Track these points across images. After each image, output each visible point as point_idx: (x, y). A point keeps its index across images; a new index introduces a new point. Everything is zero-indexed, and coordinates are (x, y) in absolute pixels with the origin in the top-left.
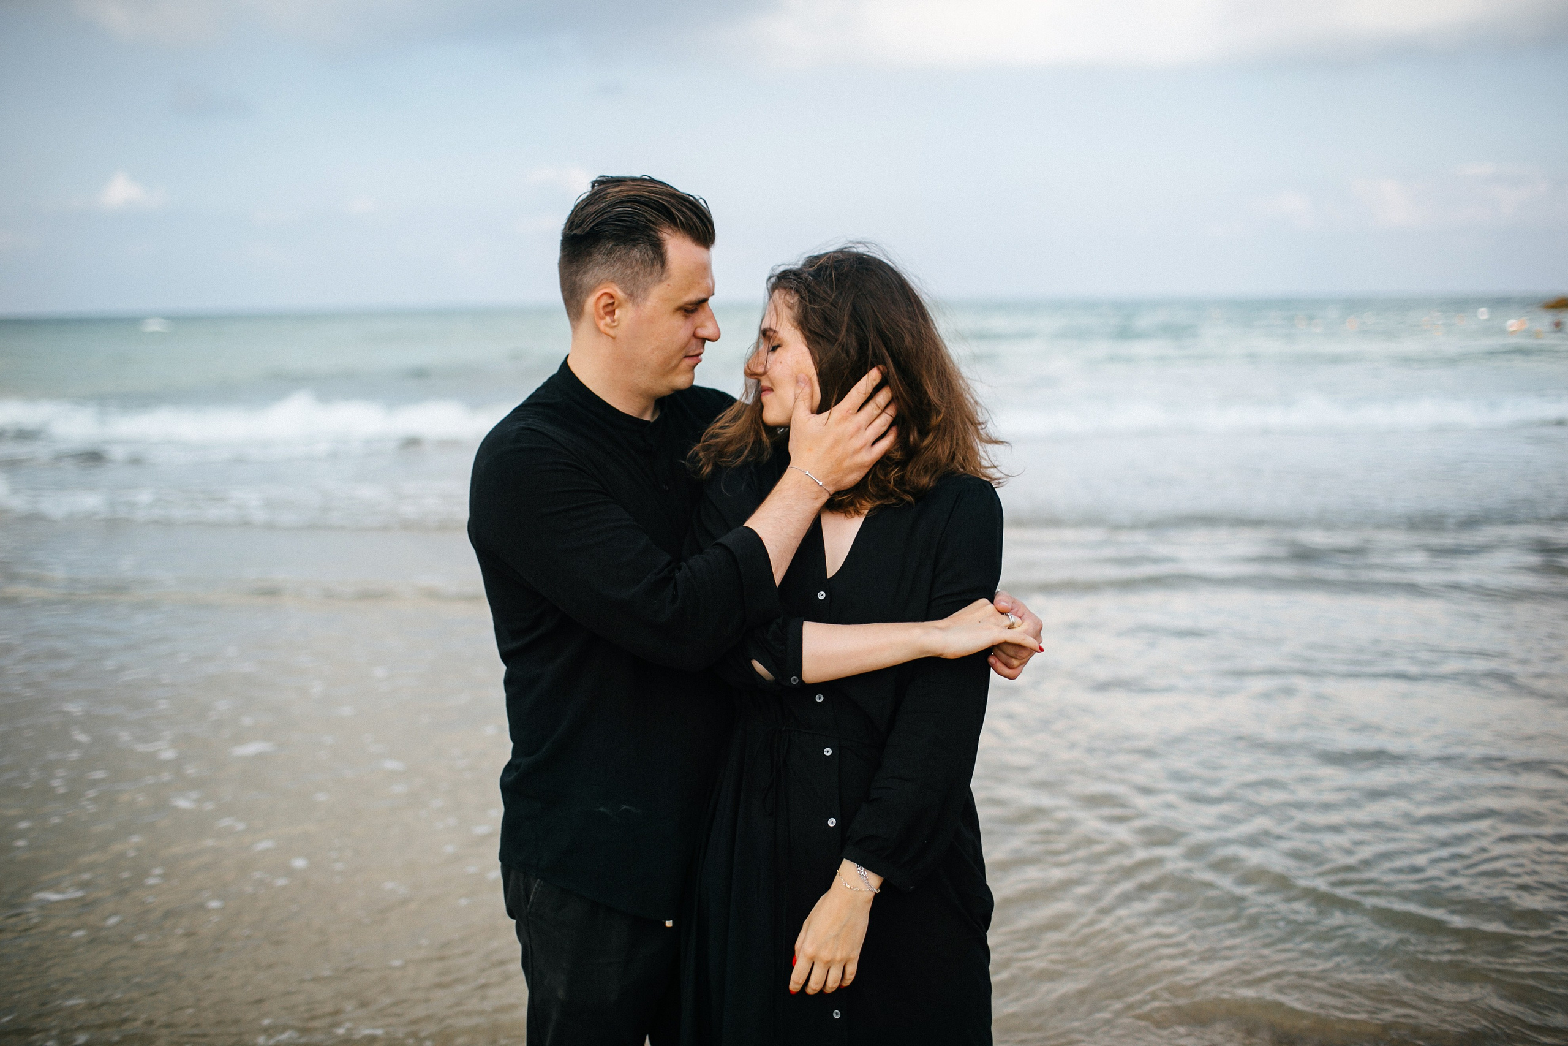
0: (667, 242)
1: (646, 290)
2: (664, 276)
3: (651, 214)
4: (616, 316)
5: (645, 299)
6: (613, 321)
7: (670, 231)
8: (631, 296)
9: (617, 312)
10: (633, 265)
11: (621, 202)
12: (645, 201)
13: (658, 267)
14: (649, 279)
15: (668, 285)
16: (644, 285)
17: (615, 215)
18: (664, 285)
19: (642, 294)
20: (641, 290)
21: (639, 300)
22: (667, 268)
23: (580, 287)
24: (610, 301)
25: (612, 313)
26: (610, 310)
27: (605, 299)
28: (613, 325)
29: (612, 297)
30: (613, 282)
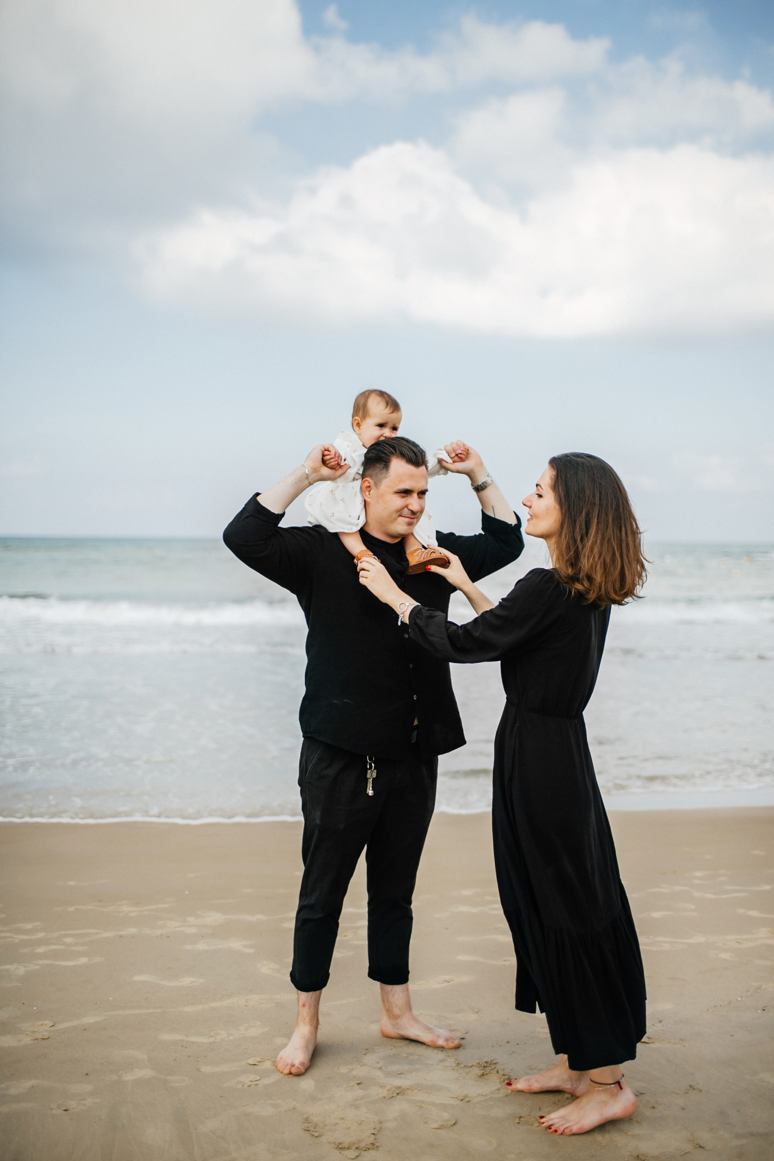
2: (388, 475)
4: (371, 493)
5: (380, 486)
6: (369, 494)
8: (376, 484)
9: (372, 491)
14: (381, 476)
15: (389, 480)
18: (387, 480)
21: (378, 485)
24: (369, 485)
25: (369, 491)
26: (369, 489)
27: (366, 484)
28: (369, 496)
29: (369, 483)
30: (370, 476)
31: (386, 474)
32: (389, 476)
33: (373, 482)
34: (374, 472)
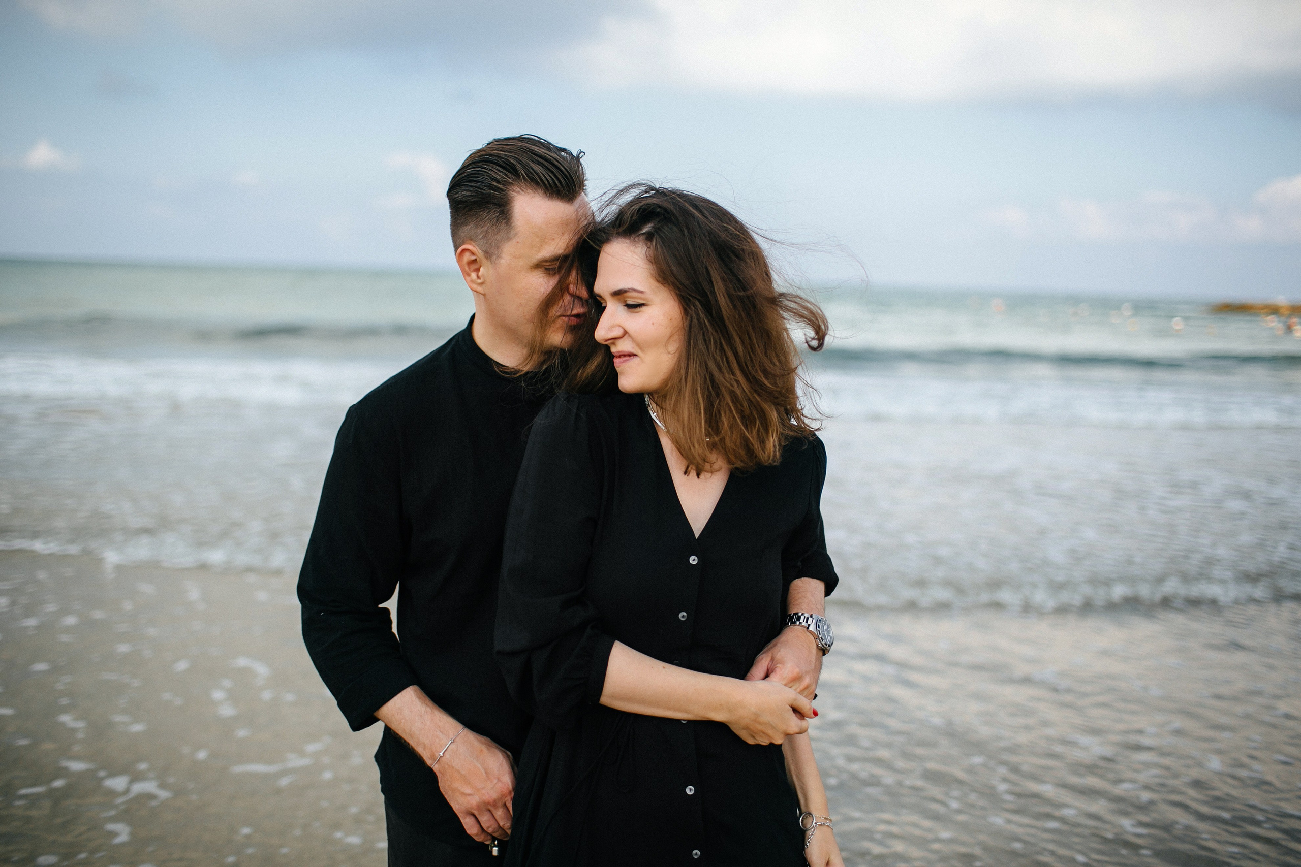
1: (498, 247)
2: (512, 232)
3: (497, 173)
4: (480, 273)
5: (499, 257)
6: (478, 277)
8: (488, 255)
9: (482, 269)
13: (505, 225)
14: (498, 237)
15: (518, 242)
18: (514, 242)
21: (495, 257)
22: (513, 225)
24: (473, 258)
25: (478, 270)
26: (474, 267)
27: (467, 257)
28: (479, 281)
29: (473, 254)
30: (471, 240)
31: (508, 232)
32: (516, 234)
33: (480, 251)
34: (479, 231)
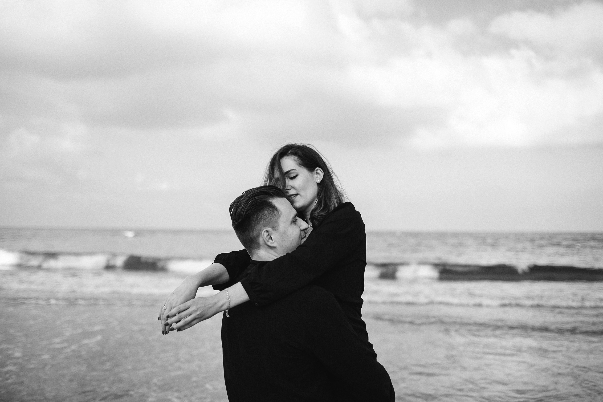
0: (272, 202)
4: (272, 238)
7: (270, 198)
10: (268, 216)
11: (248, 200)
12: (256, 194)
13: (276, 212)
16: (275, 221)
17: (250, 205)
18: (282, 217)
19: (277, 225)
20: (275, 224)
22: (279, 210)
23: (254, 237)
